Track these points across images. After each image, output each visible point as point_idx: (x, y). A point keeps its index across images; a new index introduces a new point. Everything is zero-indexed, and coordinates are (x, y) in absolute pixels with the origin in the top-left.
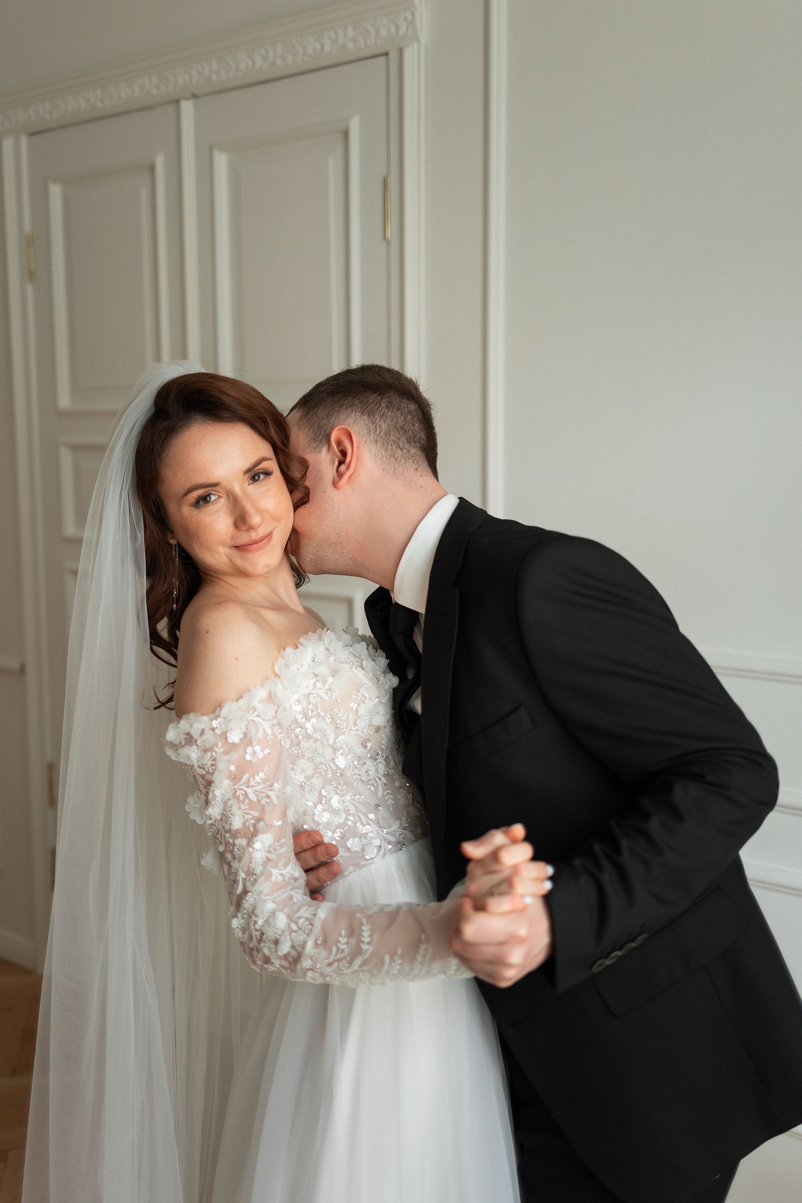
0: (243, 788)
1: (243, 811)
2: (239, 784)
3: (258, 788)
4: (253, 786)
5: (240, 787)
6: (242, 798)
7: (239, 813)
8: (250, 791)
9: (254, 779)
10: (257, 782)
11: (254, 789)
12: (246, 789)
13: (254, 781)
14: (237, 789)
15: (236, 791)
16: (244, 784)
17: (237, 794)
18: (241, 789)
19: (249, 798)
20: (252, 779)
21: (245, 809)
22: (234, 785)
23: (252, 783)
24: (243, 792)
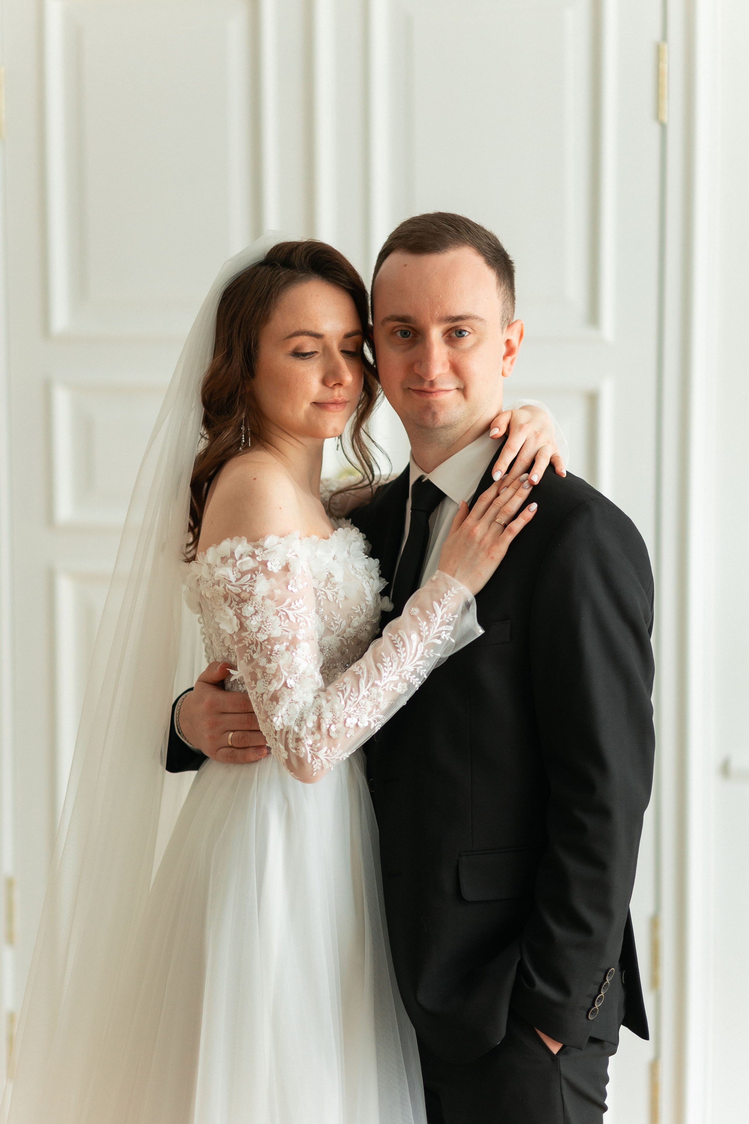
0: (284, 609)
1: (282, 628)
2: (281, 606)
3: (298, 612)
4: (293, 609)
5: (282, 609)
6: (283, 618)
7: (279, 628)
8: (290, 613)
9: (295, 604)
10: (297, 607)
11: (294, 612)
12: (287, 611)
13: (295, 606)
14: (279, 610)
15: (278, 612)
16: (286, 606)
17: (279, 614)
18: (283, 611)
19: (289, 618)
20: (293, 604)
21: (284, 627)
22: (276, 607)
23: (293, 606)
24: (285, 614)
